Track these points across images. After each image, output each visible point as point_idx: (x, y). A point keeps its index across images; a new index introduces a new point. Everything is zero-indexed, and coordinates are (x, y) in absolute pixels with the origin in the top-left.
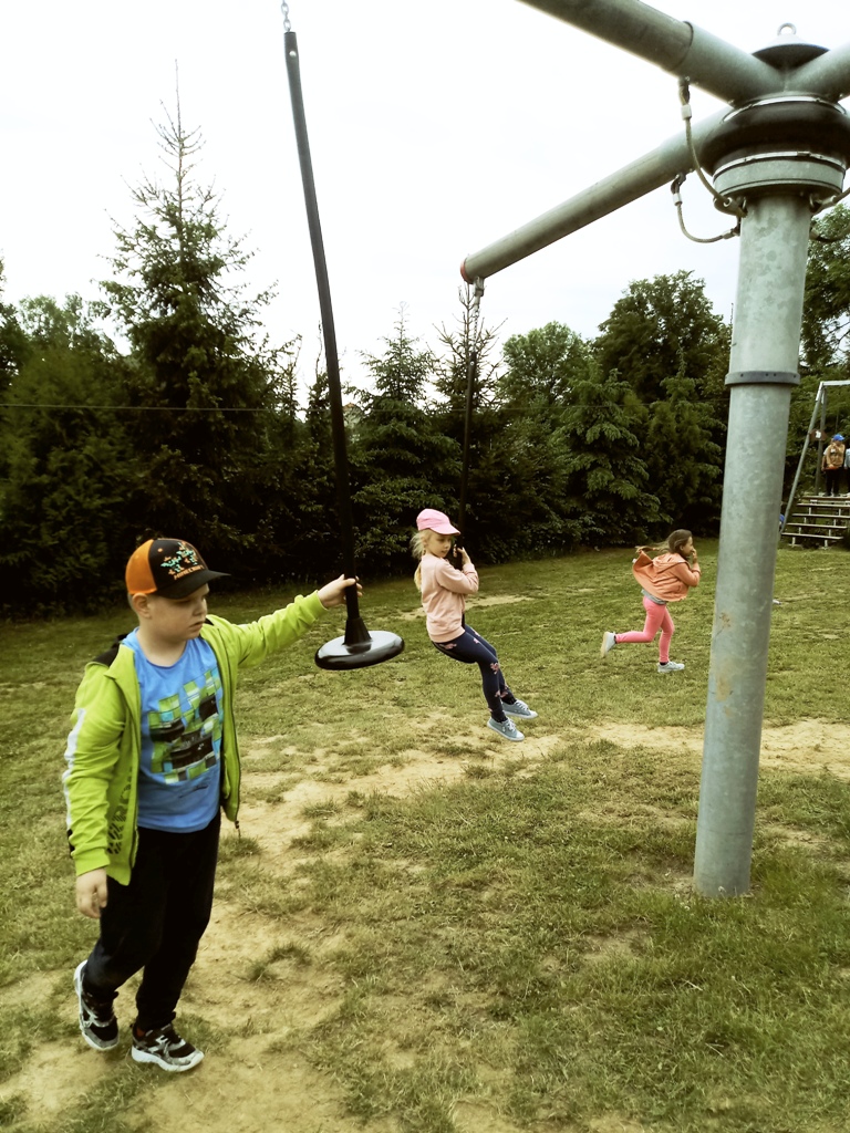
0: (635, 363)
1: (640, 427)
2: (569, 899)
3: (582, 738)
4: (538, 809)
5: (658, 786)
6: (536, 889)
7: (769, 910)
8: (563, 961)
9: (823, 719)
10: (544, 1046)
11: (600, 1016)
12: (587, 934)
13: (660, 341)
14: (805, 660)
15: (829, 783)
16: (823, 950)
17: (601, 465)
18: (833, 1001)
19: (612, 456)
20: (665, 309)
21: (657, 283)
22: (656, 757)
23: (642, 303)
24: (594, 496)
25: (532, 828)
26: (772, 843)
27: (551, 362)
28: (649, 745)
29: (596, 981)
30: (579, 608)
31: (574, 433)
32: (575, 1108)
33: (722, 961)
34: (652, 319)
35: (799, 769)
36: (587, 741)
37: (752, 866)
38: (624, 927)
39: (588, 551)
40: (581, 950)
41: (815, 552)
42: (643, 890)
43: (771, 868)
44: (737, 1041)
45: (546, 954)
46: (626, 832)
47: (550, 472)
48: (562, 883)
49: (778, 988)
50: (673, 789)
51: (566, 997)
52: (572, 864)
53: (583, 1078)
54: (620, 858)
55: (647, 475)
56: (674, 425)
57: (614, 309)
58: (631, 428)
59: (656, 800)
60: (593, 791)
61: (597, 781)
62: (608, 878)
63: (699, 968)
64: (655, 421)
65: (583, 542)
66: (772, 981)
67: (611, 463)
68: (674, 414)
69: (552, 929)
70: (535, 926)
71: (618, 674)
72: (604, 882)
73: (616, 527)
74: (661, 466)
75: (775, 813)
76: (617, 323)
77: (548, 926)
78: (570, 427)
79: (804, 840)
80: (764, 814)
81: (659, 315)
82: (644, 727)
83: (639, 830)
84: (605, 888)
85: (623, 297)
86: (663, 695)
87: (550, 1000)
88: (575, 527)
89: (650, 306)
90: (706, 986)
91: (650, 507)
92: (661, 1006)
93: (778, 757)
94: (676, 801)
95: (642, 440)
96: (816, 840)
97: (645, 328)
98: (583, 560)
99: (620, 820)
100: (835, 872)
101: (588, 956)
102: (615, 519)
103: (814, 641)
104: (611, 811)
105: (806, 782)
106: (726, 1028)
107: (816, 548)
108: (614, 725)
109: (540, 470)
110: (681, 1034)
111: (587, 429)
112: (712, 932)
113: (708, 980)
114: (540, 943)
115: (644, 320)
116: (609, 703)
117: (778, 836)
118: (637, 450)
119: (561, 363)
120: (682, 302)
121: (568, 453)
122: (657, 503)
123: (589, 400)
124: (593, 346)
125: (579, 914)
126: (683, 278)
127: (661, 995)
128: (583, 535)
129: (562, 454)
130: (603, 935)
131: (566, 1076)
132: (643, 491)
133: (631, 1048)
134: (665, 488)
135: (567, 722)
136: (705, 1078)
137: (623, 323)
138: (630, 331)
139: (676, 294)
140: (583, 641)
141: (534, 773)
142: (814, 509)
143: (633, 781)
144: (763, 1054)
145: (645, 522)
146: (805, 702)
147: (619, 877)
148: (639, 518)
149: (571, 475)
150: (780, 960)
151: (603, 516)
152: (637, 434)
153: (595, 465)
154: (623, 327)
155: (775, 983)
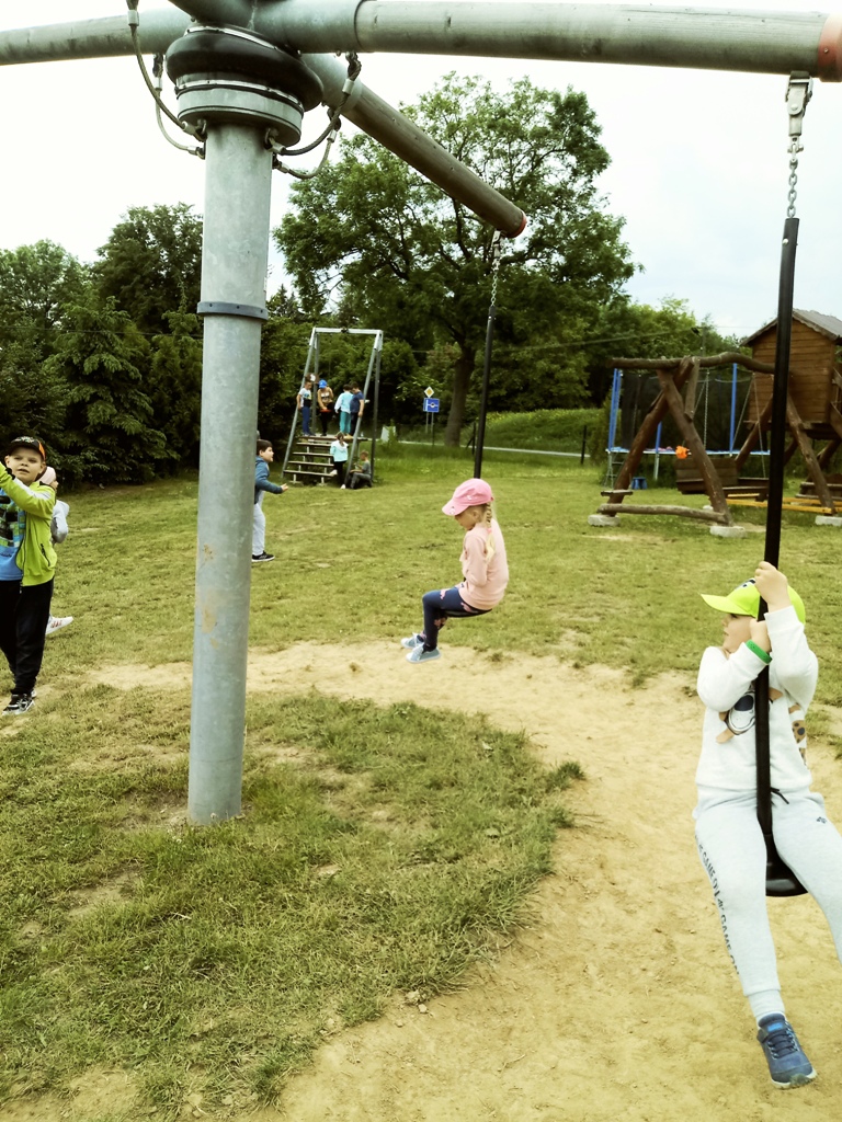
0: (138, 293)
1: (142, 360)
2: (55, 856)
3: (77, 685)
4: (24, 767)
5: (157, 724)
6: (17, 854)
7: (258, 827)
8: (46, 923)
9: (314, 641)
10: (19, 1019)
11: (84, 971)
12: (73, 889)
13: (163, 273)
14: (301, 587)
15: (315, 700)
16: (305, 854)
17: (101, 398)
18: (311, 901)
19: (113, 390)
20: (168, 241)
21: (158, 213)
22: (156, 695)
23: (142, 231)
24: (96, 430)
25: (15, 788)
26: (264, 762)
27: (45, 284)
28: (149, 684)
29: (81, 936)
30: (81, 549)
31: (69, 362)
32: (54, 1074)
33: (211, 885)
34: (154, 250)
35: (292, 689)
36: (83, 687)
37: (244, 788)
38: (114, 873)
39: (92, 489)
40: (66, 908)
41: (314, 488)
42: (137, 831)
43: (261, 787)
44: (222, 960)
45: (27, 920)
46: (120, 776)
47: (44, 402)
48: (45, 843)
49: (263, 900)
50: (171, 725)
51: (46, 962)
52: (59, 819)
53: (64, 1040)
54: (114, 803)
55: (151, 410)
56: (178, 361)
57: (112, 234)
58: (133, 360)
59: (153, 738)
60: (86, 739)
61: (92, 728)
62: (99, 826)
63: (188, 897)
64: (157, 356)
65: (86, 479)
66: (256, 894)
67: (113, 396)
68: (178, 348)
69: (33, 892)
70: (14, 894)
71: (120, 614)
72: (94, 831)
73: (121, 464)
74: (166, 402)
75: (266, 734)
76: (117, 249)
77: (29, 890)
78: (65, 354)
79: (292, 756)
80: (257, 737)
81: (160, 245)
82: (145, 666)
83: (134, 771)
84: (94, 838)
85: (122, 222)
86: (166, 632)
87: (30, 969)
88: (76, 463)
89: (152, 237)
90: (195, 913)
91: (156, 443)
92: (147, 945)
93: (273, 681)
94: (173, 737)
95: (145, 373)
96: (302, 754)
97: (147, 258)
98: (87, 498)
99: (116, 765)
100: (317, 781)
101: (74, 912)
102: (120, 455)
103: (309, 570)
104: (106, 756)
105: (296, 701)
106: (211, 951)
107: (315, 484)
108: (113, 668)
109: (32, 401)
110: (167, 968)
111: (84, 358)
112: (203, 858)
113: (196, 908)
114: (19, 910)
115: (145, 249)
116: (109, 646)
117: (269, 756)
118: (140, 383)
119: (57, 286)
120: (184, 235)
121: (64, 383)
122: (163, 439)
123: (85, 326)
124: (91, 270)
125: (64, 870)
126: (184, 211)
127: (149, 934)
128: (85, 472)
129: (57, 384)
130: (92, 886)
131: (45, 1043)
132: (148, 427)
133: (116, 996)
134: (172, 424)
135: (62, 670)
136: (191, 1005)
137: (123, 250)
138: (132, 259)
139: (177, 226)
140: (84, 583)
141: (21, 729)
142: (311, 447)
143: (131, 722)
144: (247, 966)
145: (152, 459)
146: (300, 627)
147: (112, 823)
148: (145, 454)
149: (68, 407)
150: (265, 872)
151: (106, 452)
152: (139, 368)
153: (95, 397)
154: (123, 254)
155: (260, 895)
